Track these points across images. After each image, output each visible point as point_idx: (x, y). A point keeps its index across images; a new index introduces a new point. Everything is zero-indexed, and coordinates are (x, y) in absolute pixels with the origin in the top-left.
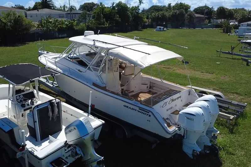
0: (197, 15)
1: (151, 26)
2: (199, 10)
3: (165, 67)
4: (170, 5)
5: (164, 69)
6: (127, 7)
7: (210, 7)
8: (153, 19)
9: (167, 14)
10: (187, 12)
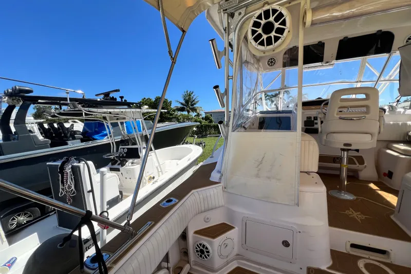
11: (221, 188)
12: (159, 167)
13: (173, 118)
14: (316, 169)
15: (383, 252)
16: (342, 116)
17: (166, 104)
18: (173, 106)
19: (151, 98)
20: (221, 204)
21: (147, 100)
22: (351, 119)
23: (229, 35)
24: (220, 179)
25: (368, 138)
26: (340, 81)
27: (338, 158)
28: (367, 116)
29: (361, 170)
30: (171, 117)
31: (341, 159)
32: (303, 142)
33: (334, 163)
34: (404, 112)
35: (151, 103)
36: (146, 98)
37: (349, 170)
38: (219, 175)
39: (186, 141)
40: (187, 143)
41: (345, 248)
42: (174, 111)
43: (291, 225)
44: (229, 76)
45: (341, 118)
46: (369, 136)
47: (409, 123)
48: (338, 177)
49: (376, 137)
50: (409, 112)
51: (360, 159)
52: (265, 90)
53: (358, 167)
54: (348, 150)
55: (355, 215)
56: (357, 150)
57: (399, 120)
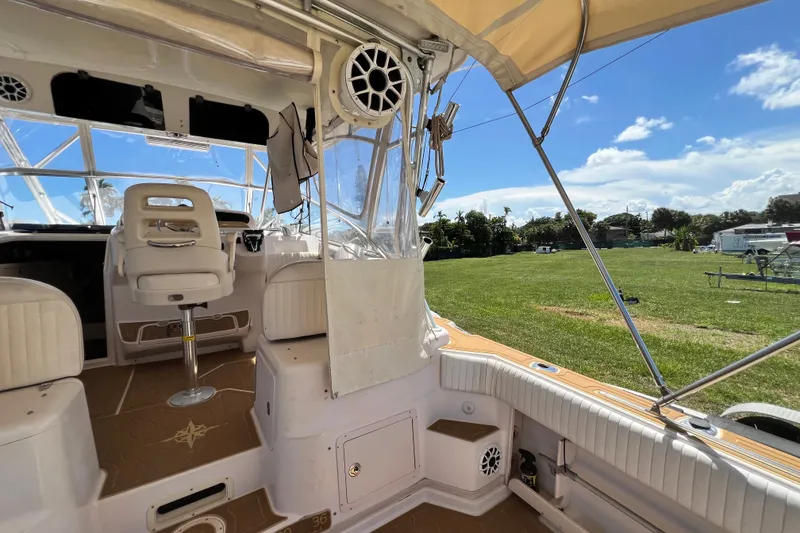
0: (612, 228)
1: (529, 248)
2: (616, 220)
3: (569, 310)
4: (558, 214)
5: (568, 315)
6: (484, 218)
7: (635, 214)
8: (531, 238)
9: (557, 228)
10: (591, 224)
14: (76, 368)
16: (152, 240)
22: (174, 247)
25: (210, 281)
26: (221, 178)
27: (175, 325)
28: (196, 240)
29: (246, 336)
31: (181, 326)
33: (169, 336)
34: (299, 238)
37: (199, 344)
45: (151, 244)
46: (214, 277)
47: (302, 254)
48: (180, 363)
49: (229, 278)
50: (305, 238)
51: (243, 317)
52: (36, 167)
53: (237, 331)
54: (191, 306)
55: (192, 433)
56: (205, 305)
57: (292, 250)
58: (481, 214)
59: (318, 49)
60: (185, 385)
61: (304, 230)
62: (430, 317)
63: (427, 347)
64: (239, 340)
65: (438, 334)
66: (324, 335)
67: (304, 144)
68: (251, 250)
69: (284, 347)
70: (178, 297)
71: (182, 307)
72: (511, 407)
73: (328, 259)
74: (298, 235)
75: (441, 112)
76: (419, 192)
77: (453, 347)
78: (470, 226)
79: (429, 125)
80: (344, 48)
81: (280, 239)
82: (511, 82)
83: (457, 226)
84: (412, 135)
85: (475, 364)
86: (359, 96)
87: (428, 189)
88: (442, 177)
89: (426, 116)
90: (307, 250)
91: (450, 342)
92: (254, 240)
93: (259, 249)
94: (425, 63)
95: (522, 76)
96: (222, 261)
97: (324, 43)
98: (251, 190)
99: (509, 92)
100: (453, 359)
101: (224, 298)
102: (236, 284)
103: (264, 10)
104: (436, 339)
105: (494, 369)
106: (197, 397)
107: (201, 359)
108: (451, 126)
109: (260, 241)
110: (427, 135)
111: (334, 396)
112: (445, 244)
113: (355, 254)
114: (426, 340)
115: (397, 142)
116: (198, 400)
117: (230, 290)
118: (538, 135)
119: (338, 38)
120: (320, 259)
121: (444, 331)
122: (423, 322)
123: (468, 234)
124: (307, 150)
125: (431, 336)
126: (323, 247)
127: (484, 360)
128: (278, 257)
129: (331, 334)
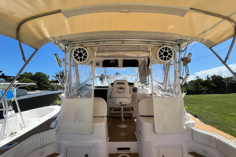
11: (55, 131)
12: (22, 124)
13: (49, 87)
14: (106, 115)
15: (128, 149)
16: (118, 91)
17: (45, 77)
18: (50, 79)
19: (32, 73)
20: (53, 141)
21: (28, 74)
22: (121, 92)
23: (66, 53)
24: (56, 125)
27: (120, 109)
28: (125, 91)
29: (133, 114)
30: (48, 86)
32: (95, 103)
35: (31, 76)
36: (28, 72)
37: (124, 114)
38: (55, 123)
39: (55, 103)
40: (56, 105)
41: (115, 151)
42: (51, 82)
43: (89, 145)
44: (66, 71)
45: (117, 92)
46: (128, 99)
47: (147, 93)
48: (120, 117)
49: (131, 99)
50: (147, 88)
51: (132, 109)
52: (98, 76)
53: (131, 112)
54: (123, 105)
55: (123, 134)
56: (125, 105)
57: (144, 92)
58: (219, 76)
59: (151, 50)
60: (121, 123)
61: (147, 86)
62: (187, 116)
63: (186, 125)
64: (131, 114)
65: (190, 122)
66: (153, 116)
67: (147, 68)
68: (134, 92)
69: (143, 118)
70: (121, 103)
71: (121, 105)
72: (225, 155)
73: (154, 95)
74: (145, 88)
75: (186, 56)
76: (181, 78)
77: (197, 127)
78: (213, 81)
79: (183, 60)
80: (157, 48)
81: (141, 89)
82: (210, 45)
83: (206, 81)
84: (177, 63)
85: (206, 135)
86: (161, 58)
87: (184, 77)
88: (188, 73)
89: (181, 57)
90: (148, 92)
91: (196, 126)
92: (135, 90)
93: (136, 92)
94: (180, 45)
95: (214, 43)
96: (129, 95)
97: (152, 49)
98: (134, 77)
99: (210, 48)
100: (197, 132)
101: (129, 104)
102: (132, 101)
103: (139, 46)
104: (190, 123)
105: (215, 139)
106: (123, 126)
107: (124, 117)
108: (190, 59)
109: (137, 90)
110: (182, 62)
111: (156, 133)
112: (201, 88)
113: (162, 95)
114: (186, 123)
115: (173, 64)
116: (123, 127)
117: (130, 102)
118: (224, 60)
119: (155, 46)
120: (151, 95)
121: (193, 121)
122: (184, 117)
123: (213, 84)
124: (148, 69)
125: (188, 122)
126: (152, 91)
127: (211, 134)
128: (141, 94)
129: (155, 116)
